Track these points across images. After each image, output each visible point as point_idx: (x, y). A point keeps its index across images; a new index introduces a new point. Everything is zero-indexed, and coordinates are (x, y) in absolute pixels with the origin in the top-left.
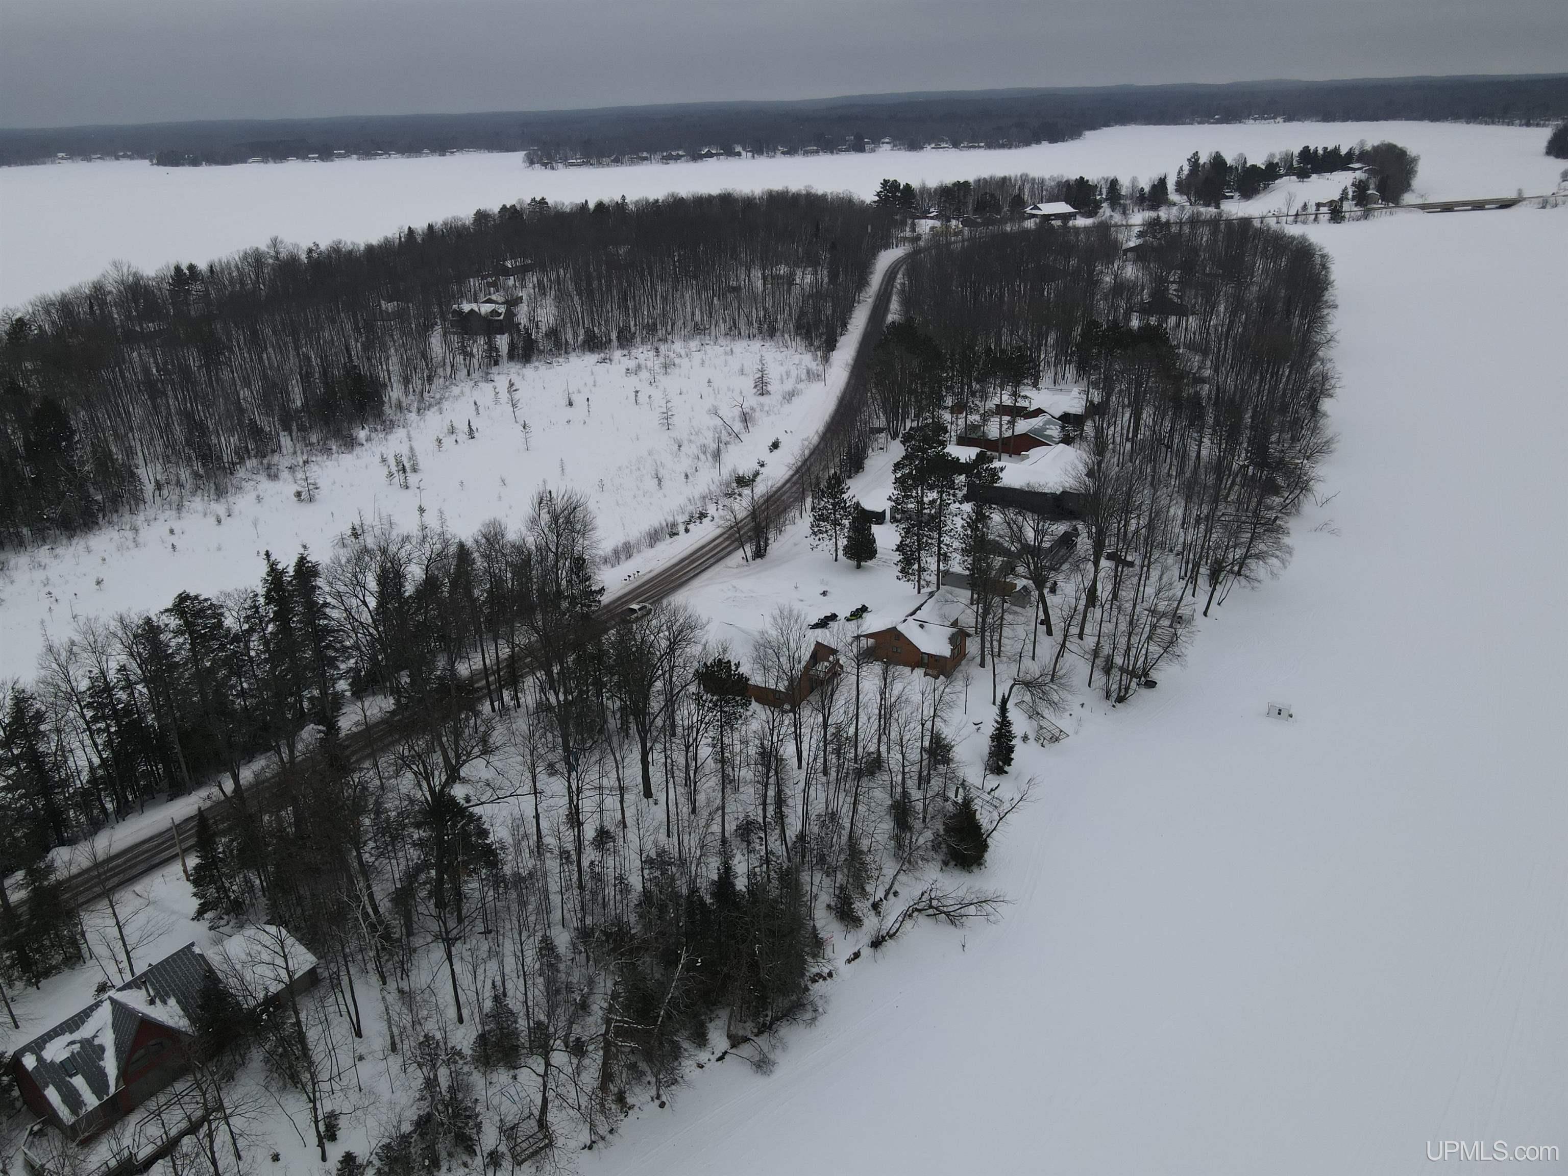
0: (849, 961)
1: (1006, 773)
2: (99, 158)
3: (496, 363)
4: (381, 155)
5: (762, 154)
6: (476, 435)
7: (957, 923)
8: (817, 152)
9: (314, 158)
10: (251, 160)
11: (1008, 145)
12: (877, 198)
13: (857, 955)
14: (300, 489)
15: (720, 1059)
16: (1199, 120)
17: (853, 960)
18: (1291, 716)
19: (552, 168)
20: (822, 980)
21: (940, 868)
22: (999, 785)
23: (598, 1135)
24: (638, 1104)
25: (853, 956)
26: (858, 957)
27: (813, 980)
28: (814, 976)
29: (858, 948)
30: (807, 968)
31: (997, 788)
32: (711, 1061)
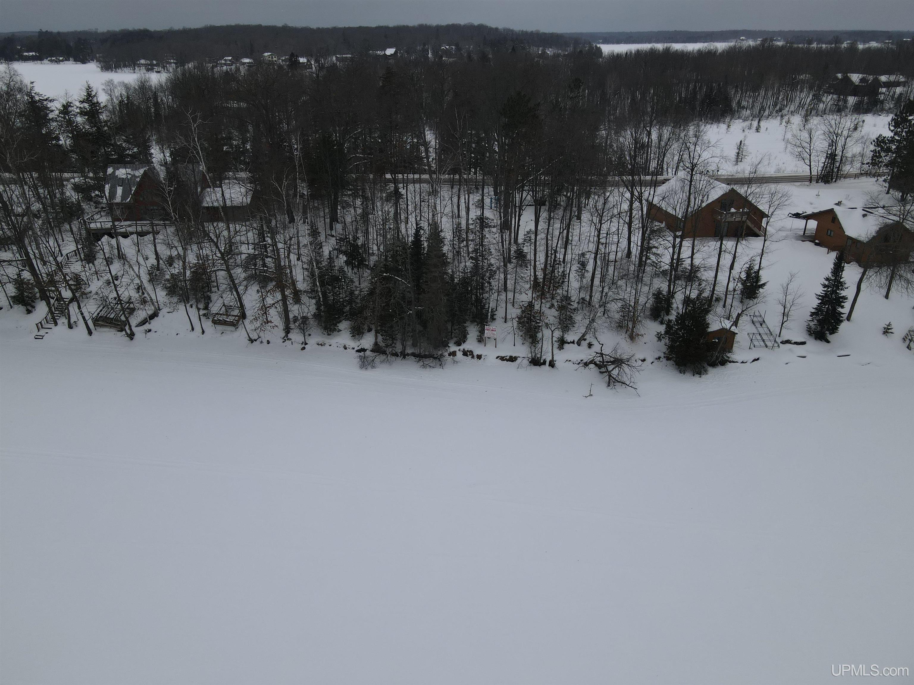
0: (502, 359)
1: (828, 342)
7: (611, 385)
13: (512, 359)
15: (358, 351)
17: (507, 360)
20: (470, 356)
21: (657, 356)
22: (803, 343)
23: (260, 339)
24: (293, 340)
25: (508, 358)
26: (513, 361)
27: (465, 353)
28: (468, 351)
29: (517, 355)
30: (467, 342)
31: (796, 343)
32: (354, 348)
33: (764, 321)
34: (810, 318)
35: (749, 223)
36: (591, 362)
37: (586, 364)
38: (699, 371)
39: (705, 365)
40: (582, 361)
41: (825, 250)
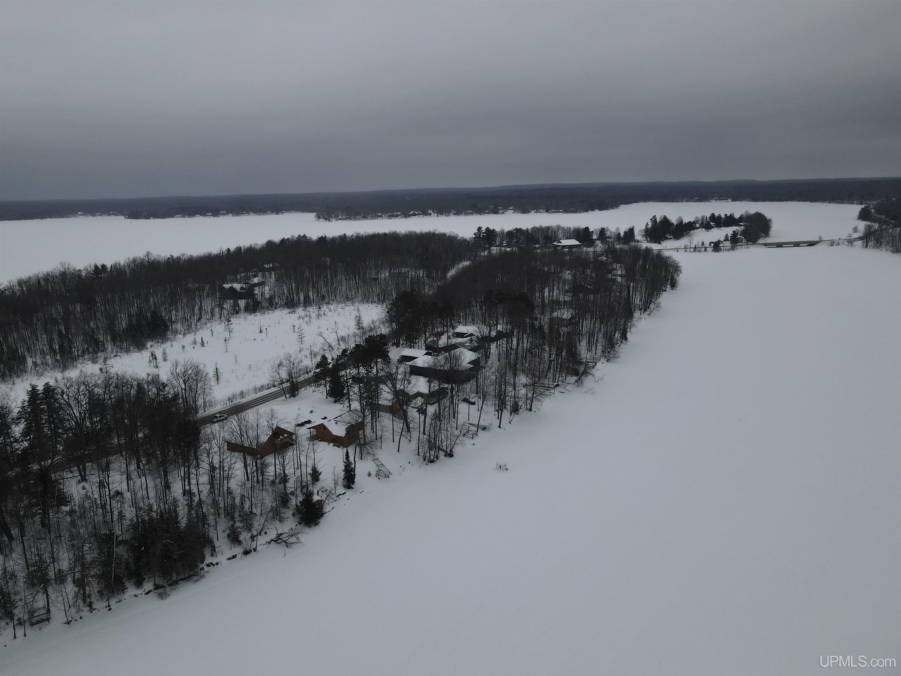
0: (229, 559)
1: (353, 488)
2: (99, 215)
3: (237, 313)
4: (245, 214)
5: (443, 214)
6: (205, 344)
7: (289, 546)
8: (472, 214)
9: (209, 215)
10: (176, 216)
11: (576, 211)
12: (474, 236)
13: (234, 557)
14: (102, 367)
15: (146, 594)
16: (686, 200)
17: (232, 559)
18: (507, 469)
19: (329, 221)
20: (212, 566)
21: (296, 525)
22: (345, 493)
23: (74, 619)
24: (98, 608)
25: (232, 557)
26: (235, 558)
27: (208, 565)
28: (209, 563)
29: (236, 554)
30: (206, 559)
31: (343, 494)
32: (142, 594)
33: (327, 489)
34: (343, 481)
35: (290, 441)
36: (271, 541)
37: (269, 543)
38: (316, 524)
39: (317, 520)
40: (267, 542)
41: (326, 443)
